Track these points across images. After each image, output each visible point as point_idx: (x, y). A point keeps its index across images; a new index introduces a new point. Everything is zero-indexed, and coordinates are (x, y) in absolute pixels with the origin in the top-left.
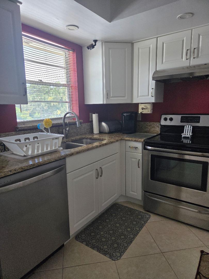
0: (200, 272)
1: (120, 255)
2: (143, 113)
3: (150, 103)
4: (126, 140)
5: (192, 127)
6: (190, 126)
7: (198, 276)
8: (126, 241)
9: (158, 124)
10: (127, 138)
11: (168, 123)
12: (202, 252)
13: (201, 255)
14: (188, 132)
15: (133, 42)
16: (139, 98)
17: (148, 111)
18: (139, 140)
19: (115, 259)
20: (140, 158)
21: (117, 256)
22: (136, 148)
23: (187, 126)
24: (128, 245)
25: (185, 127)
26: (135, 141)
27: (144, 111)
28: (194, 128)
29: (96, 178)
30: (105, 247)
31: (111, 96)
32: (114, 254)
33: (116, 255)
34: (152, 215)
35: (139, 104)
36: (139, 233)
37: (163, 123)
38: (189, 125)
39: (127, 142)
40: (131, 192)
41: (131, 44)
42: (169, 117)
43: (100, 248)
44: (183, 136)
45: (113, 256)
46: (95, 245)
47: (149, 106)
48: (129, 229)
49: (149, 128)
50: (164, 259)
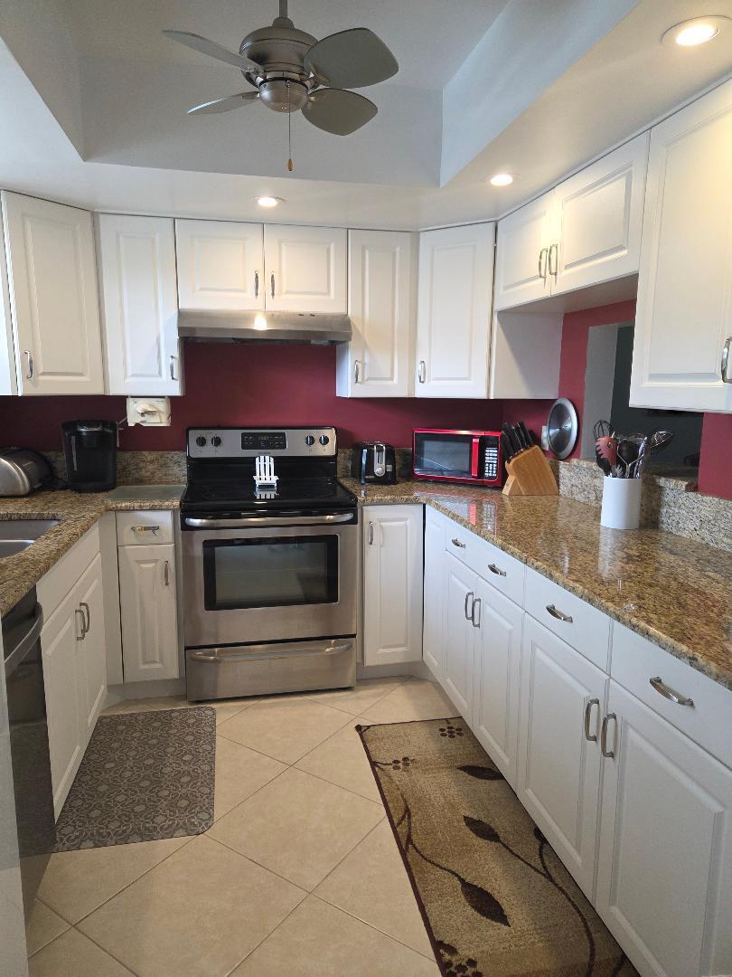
0: (375, 762)
1: (207, 816)
2: (144, 425)
3: (163, 397)
4: (117, 510)
5: (272, 459)
6: (267, 458)
7: (377, 769)
8: (202, 783)
9: (180, 457)
10: (123, 505)
11: (209, 452)
12: (358, 728)
13: (361, 735)
14: (265, 473)
15: (96, 210)
16: (128, 380)
17: (161, 420)
18: (167, 503)
19: (203, 828)
20: (171, 558)
21: (203, 821)
22: (155, 529)
23: (262, 457)
24: (210, 789)
25: (257, 459)
26: (153, 509)
27: (147, 418)
28: (277, 460)
29: (78, 639)
30: (159, 819)
31: (41, 371)
32: (193, 820)
33: (201, 819)
34: (214, 706)
35: (127, 397)
36: (214, 754)
37: (197, 452)
38: (267, 454)
39: (120, 515)
40: (143, 667)
41: (89, 214)
42: (209, 435)
43: (146, 829)
44: (258, 483)
45: (195, 826)
46: (124, 831)
47: (162, 406)
48: (187, 758)
49: (151, 467)
50: (304, 774)
